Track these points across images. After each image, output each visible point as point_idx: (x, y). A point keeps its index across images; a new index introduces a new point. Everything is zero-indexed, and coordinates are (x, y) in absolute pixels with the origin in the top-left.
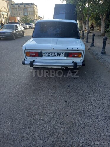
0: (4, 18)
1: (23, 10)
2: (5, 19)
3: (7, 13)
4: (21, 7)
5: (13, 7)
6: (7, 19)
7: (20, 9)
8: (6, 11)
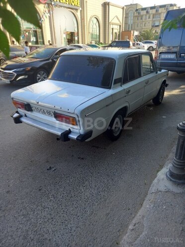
0: (112, 34)
1: (153, 18)
2: (115, 35)
3: (120, 26)
4: (150, 13)
5: (138, 14)
6: (118, 35)
7: (148, 16)
8: (119, 23)
